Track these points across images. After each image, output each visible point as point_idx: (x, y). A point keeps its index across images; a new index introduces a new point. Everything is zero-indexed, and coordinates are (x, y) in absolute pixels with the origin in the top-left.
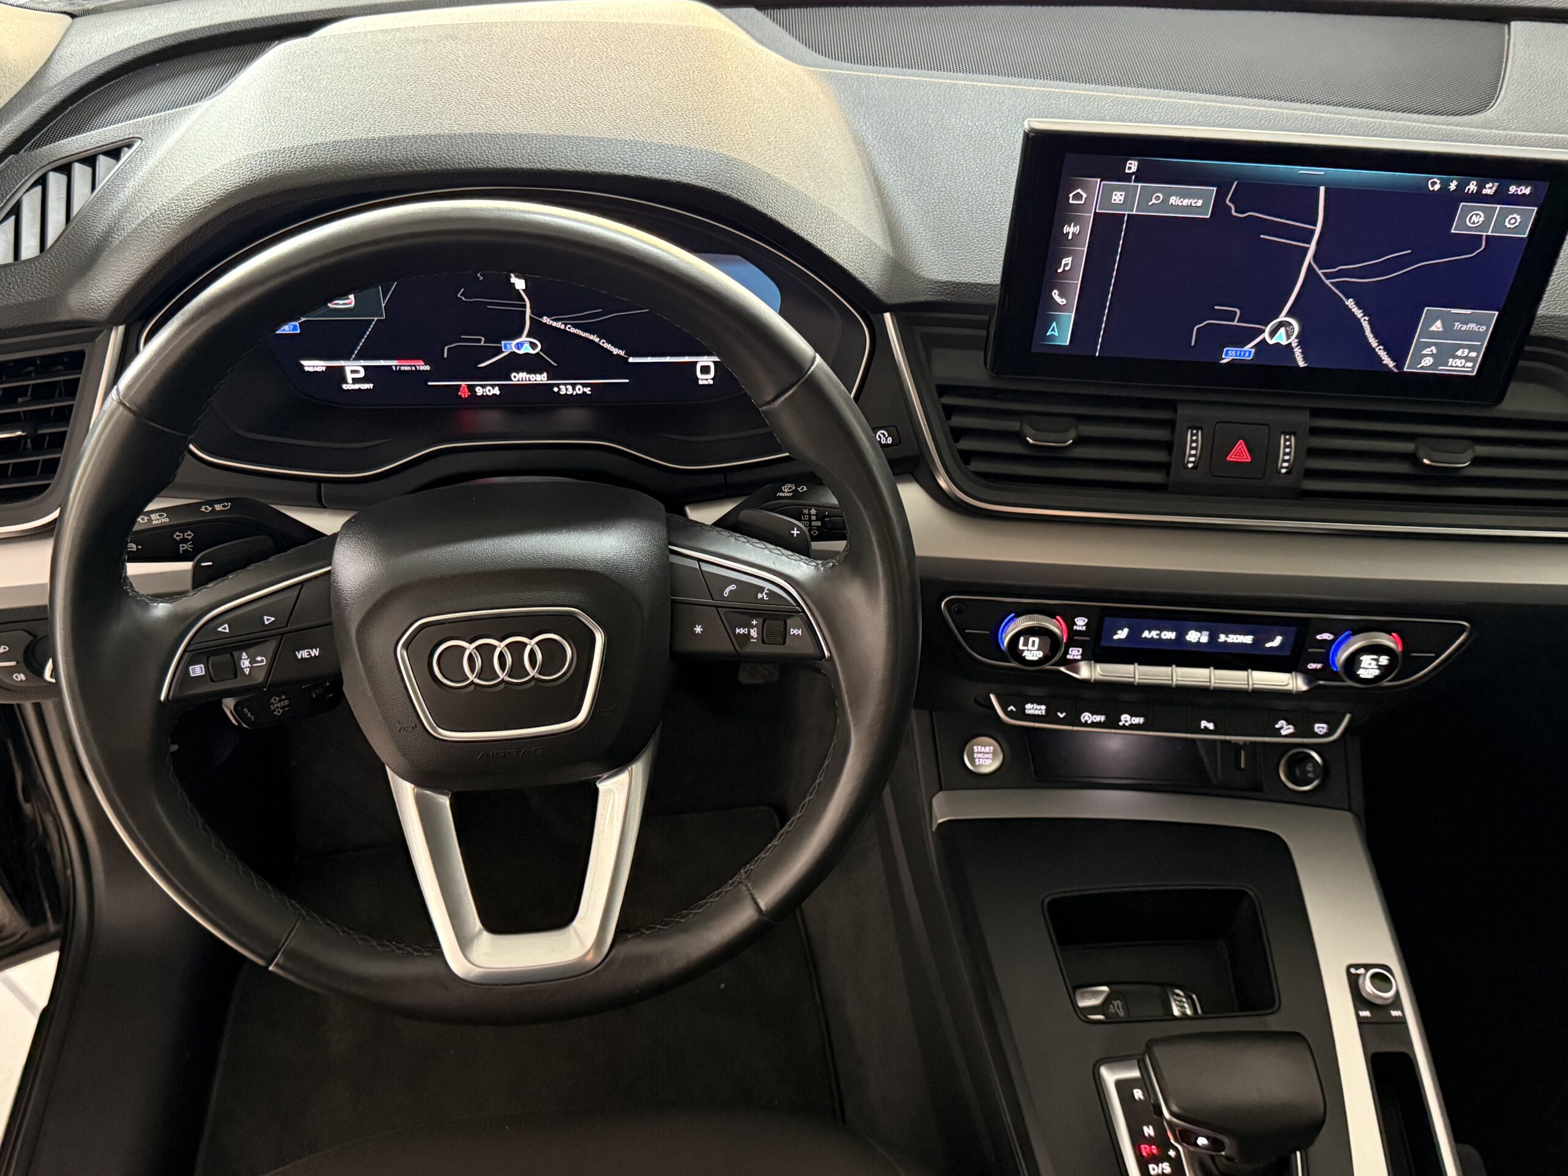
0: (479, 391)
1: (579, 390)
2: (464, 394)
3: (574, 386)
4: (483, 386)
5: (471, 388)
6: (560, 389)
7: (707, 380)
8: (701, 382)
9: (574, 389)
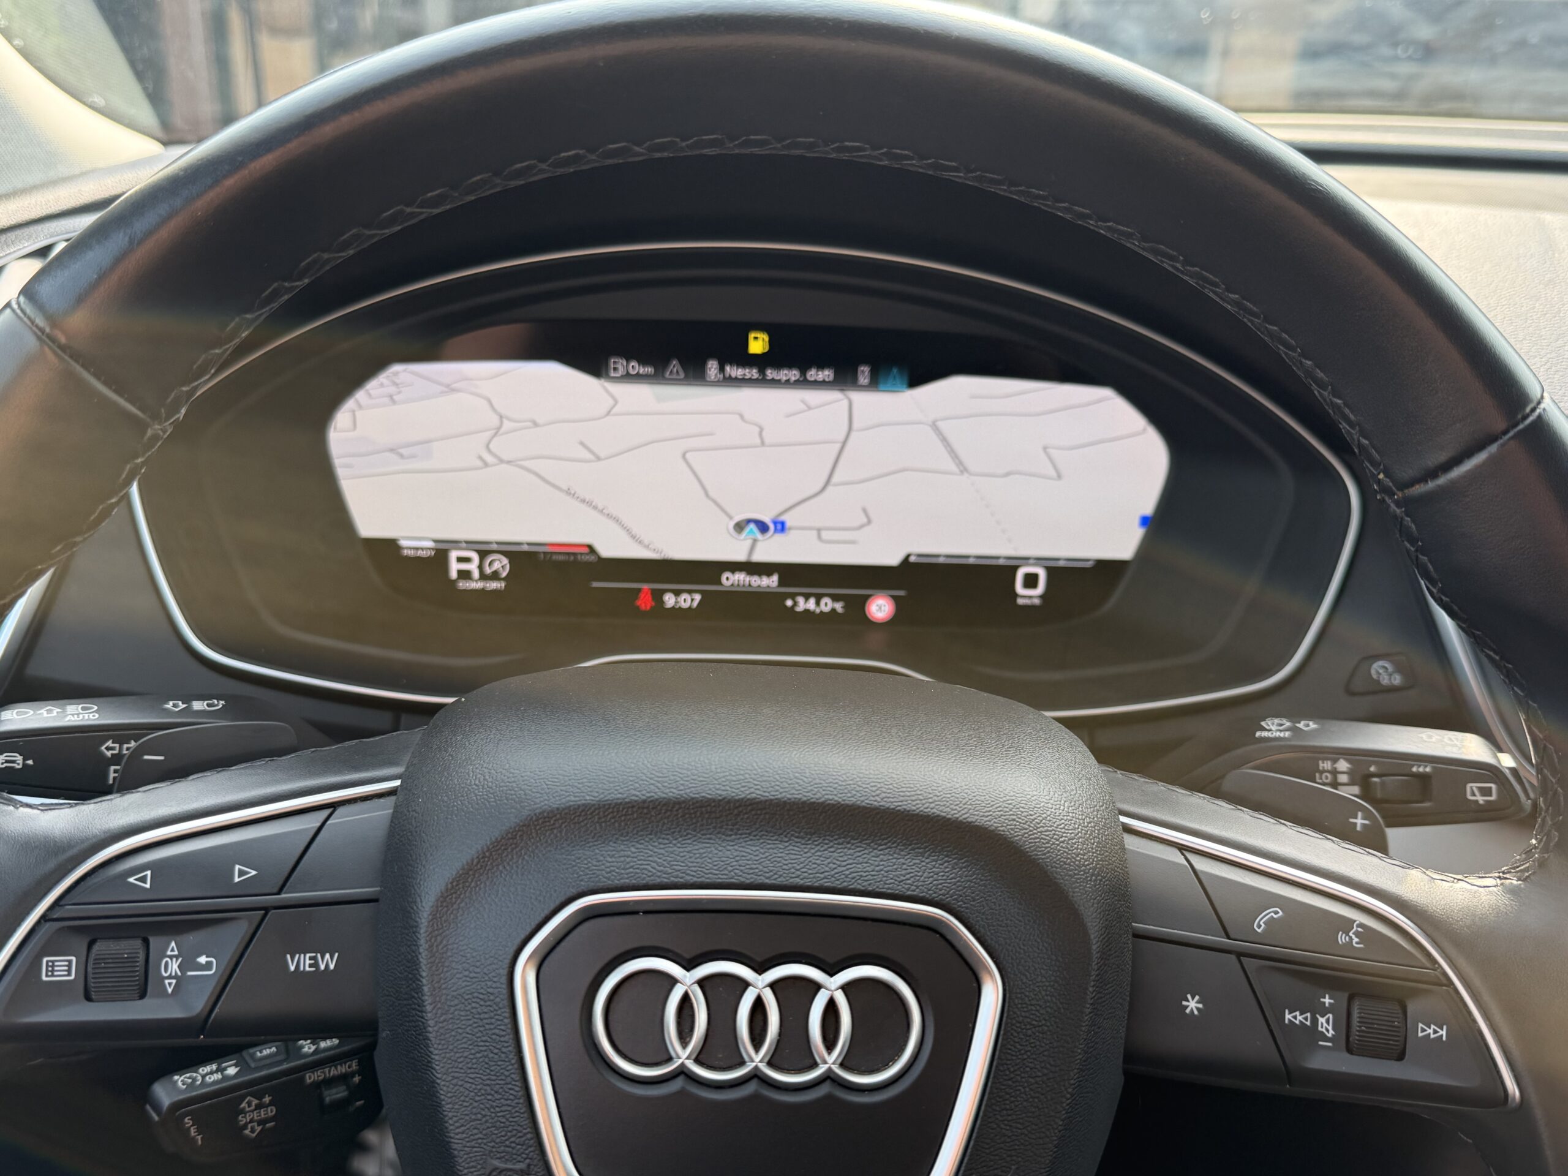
0: (670, 600)
1: (827, 605)
2: (645, 603)
3: (818, 598)
4: (677, 593)
5: (658, 595)
6: (795, 604)
7: (1030, 597)
8: (1020, 601)
9: (818, 603)
